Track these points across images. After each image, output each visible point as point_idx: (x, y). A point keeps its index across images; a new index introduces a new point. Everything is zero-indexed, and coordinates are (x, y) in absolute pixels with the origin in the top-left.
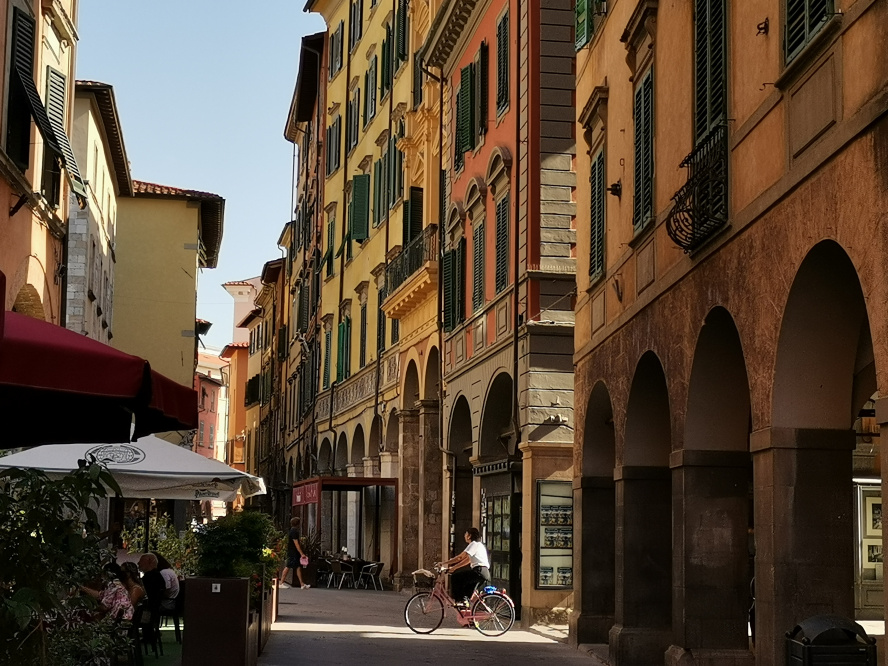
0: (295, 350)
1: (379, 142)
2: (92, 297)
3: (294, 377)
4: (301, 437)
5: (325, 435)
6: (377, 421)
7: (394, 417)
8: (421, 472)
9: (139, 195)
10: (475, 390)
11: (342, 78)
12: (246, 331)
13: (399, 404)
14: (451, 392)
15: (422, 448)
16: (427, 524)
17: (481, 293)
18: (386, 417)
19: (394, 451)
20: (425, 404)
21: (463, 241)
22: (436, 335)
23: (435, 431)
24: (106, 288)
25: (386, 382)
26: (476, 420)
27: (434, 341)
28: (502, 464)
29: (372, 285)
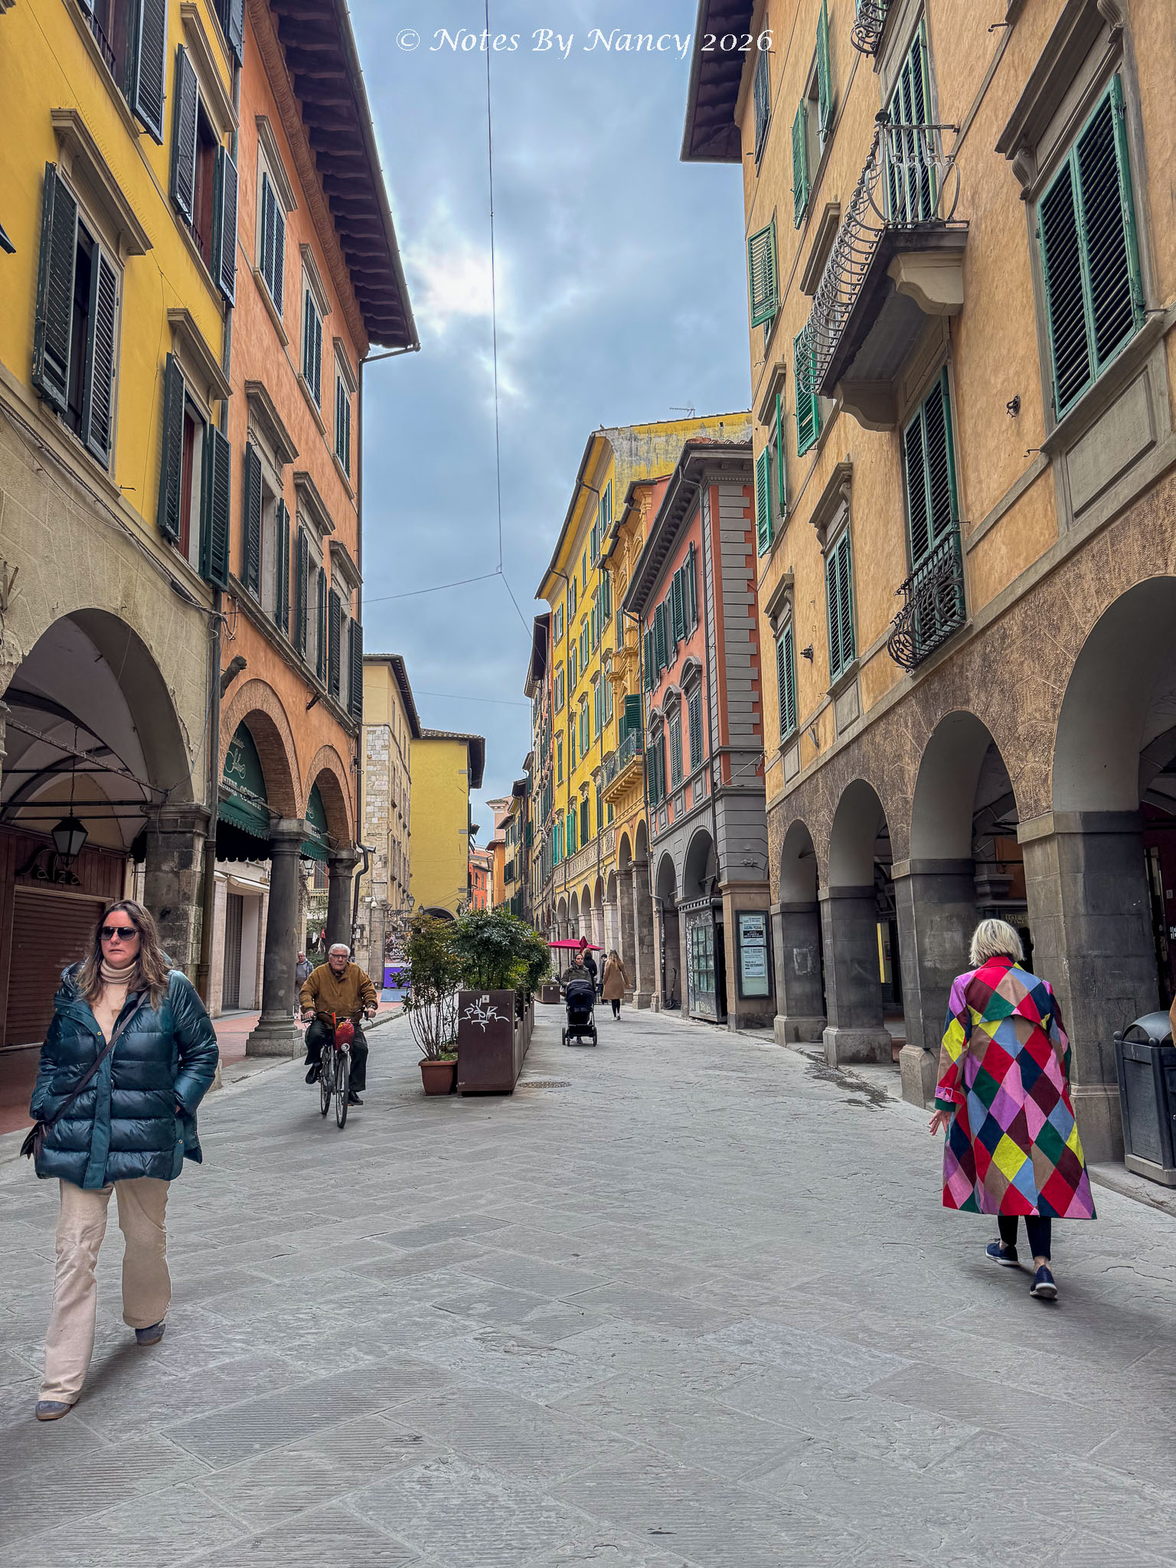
0: (537, 840)
1: (593, 680)
2: (394, 806)
3: (537, 858)
4: (544, 900)
5: (561, 895)
6: (599, 882)
7: (613, 877)
8: (636, 915)
9: (427, 738)
10: (678, 848)
11: (564, 644)
12: (504, 831)
13: (616, 867)
14: (657, 852)
15: (635, 896)
16: (642, 953)
17: (679, 773)
18: (606, 878)
19: (613, 899)
20: (636, 864)
21: (663, 738)
22: (643, 811)
23: (645, 884)
24: (405, 800)
25: (605, 852)
26: (680, 870)
27: (642, 816)
28: (705, 901)
29: (592, 784)
